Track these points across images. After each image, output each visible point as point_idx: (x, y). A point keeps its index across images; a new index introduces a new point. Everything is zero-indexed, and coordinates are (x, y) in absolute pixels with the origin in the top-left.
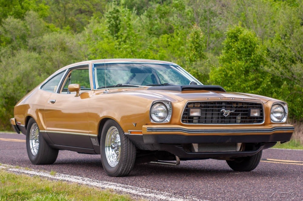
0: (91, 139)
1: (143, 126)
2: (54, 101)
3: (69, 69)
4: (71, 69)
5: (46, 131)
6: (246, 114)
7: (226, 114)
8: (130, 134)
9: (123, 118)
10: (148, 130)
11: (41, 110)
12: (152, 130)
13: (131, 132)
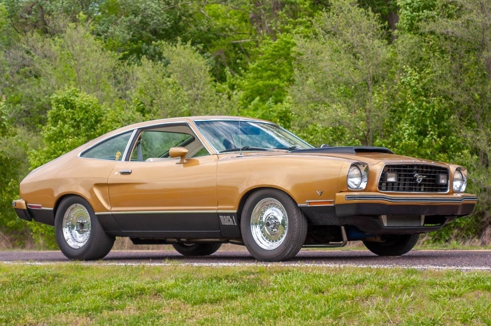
0: (220, 216)
1: (338, 194)
2: (130, 171)
3: (138, 129)
4: (141, 130)
5: (110, 213)
6: (433, 181)
7: (419, 180)
8: (309, 206)
9: (296, 187)
10: (347, 198)
11: (98, 185)
12: (354, 197)
13: (309, 203)
